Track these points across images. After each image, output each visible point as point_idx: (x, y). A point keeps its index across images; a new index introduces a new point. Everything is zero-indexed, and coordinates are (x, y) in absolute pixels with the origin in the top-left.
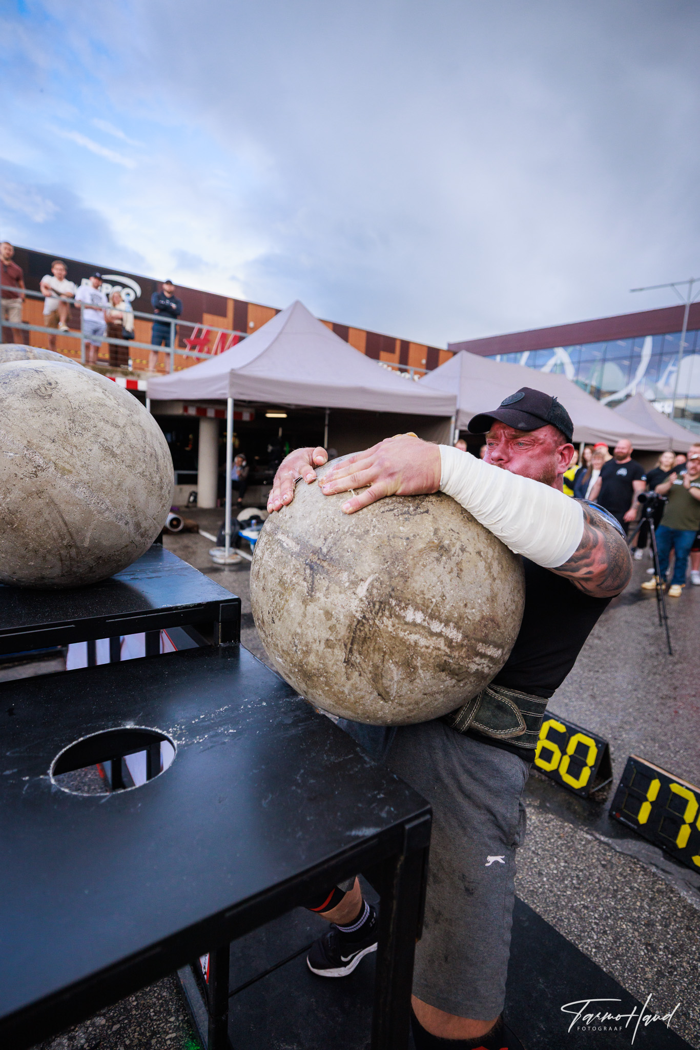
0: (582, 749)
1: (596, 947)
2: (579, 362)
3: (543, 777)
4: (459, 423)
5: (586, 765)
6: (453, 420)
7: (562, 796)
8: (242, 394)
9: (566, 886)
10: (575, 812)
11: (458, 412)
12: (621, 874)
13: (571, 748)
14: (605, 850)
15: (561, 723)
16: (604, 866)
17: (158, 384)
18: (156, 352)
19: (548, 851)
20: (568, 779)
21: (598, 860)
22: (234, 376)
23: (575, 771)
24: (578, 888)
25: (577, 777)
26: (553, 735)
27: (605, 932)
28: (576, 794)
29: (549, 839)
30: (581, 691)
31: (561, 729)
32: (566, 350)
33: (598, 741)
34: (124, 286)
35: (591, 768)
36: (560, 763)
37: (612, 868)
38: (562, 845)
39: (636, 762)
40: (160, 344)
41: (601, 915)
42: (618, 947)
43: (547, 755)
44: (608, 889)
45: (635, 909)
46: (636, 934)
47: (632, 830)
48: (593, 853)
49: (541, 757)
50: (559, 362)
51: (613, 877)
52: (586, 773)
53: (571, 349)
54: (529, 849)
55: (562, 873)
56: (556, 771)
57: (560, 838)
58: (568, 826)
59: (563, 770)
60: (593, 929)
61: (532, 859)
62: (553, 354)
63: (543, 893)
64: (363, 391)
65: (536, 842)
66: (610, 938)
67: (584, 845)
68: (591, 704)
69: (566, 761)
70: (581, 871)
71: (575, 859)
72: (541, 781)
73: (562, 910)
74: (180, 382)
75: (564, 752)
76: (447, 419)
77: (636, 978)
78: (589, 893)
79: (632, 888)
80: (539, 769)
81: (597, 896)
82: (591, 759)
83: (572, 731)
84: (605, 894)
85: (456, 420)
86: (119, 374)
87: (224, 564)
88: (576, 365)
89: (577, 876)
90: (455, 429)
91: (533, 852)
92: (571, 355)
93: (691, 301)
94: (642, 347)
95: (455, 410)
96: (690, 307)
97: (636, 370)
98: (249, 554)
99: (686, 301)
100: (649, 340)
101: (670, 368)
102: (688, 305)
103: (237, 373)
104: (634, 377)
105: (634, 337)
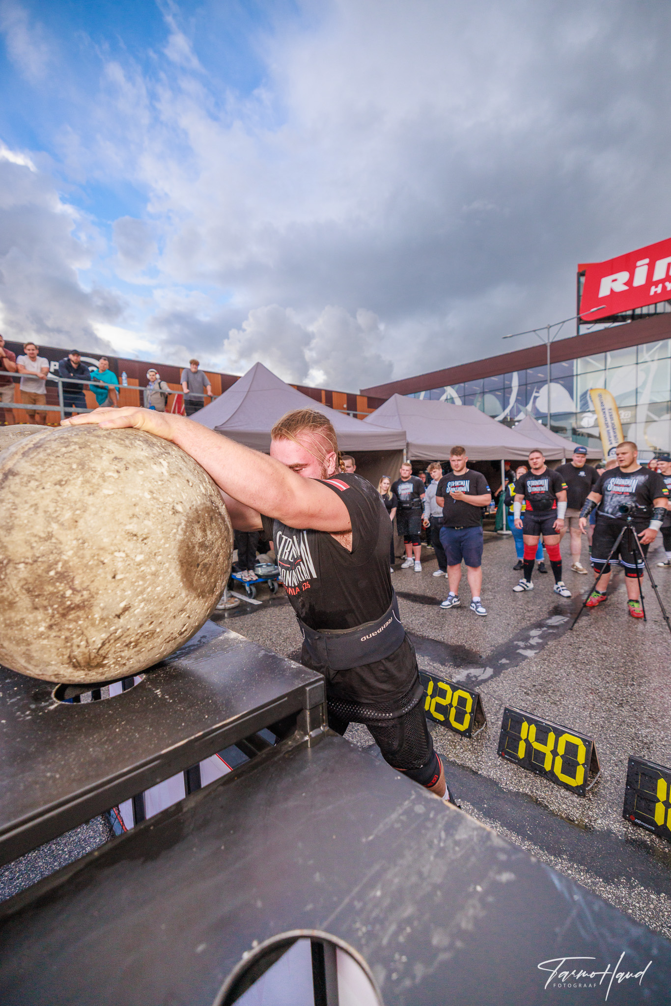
2: (464, 396)
4: (410, 454)
6: (405, 451)
11: (408, 445)
32: (453, 388)
50: (449, 398)
53: (457, 386)
62: (444, 392)
76: (401, 451)
85: (407, 452)
87: (225, 610)
88: (463, 398)
90: (407, 460)
92: (457, 392)
93: (551, 341)
94: (511, 380)
95: (405, 444)
96: (550, 346)
97: (509, 398)
98: (246, 596)
99: (546, 342)
100: (515, 375)
101: (534, 394)
102: (549, 345)
103: (221, 429)
104: (508, 404)
105: (504, 374)
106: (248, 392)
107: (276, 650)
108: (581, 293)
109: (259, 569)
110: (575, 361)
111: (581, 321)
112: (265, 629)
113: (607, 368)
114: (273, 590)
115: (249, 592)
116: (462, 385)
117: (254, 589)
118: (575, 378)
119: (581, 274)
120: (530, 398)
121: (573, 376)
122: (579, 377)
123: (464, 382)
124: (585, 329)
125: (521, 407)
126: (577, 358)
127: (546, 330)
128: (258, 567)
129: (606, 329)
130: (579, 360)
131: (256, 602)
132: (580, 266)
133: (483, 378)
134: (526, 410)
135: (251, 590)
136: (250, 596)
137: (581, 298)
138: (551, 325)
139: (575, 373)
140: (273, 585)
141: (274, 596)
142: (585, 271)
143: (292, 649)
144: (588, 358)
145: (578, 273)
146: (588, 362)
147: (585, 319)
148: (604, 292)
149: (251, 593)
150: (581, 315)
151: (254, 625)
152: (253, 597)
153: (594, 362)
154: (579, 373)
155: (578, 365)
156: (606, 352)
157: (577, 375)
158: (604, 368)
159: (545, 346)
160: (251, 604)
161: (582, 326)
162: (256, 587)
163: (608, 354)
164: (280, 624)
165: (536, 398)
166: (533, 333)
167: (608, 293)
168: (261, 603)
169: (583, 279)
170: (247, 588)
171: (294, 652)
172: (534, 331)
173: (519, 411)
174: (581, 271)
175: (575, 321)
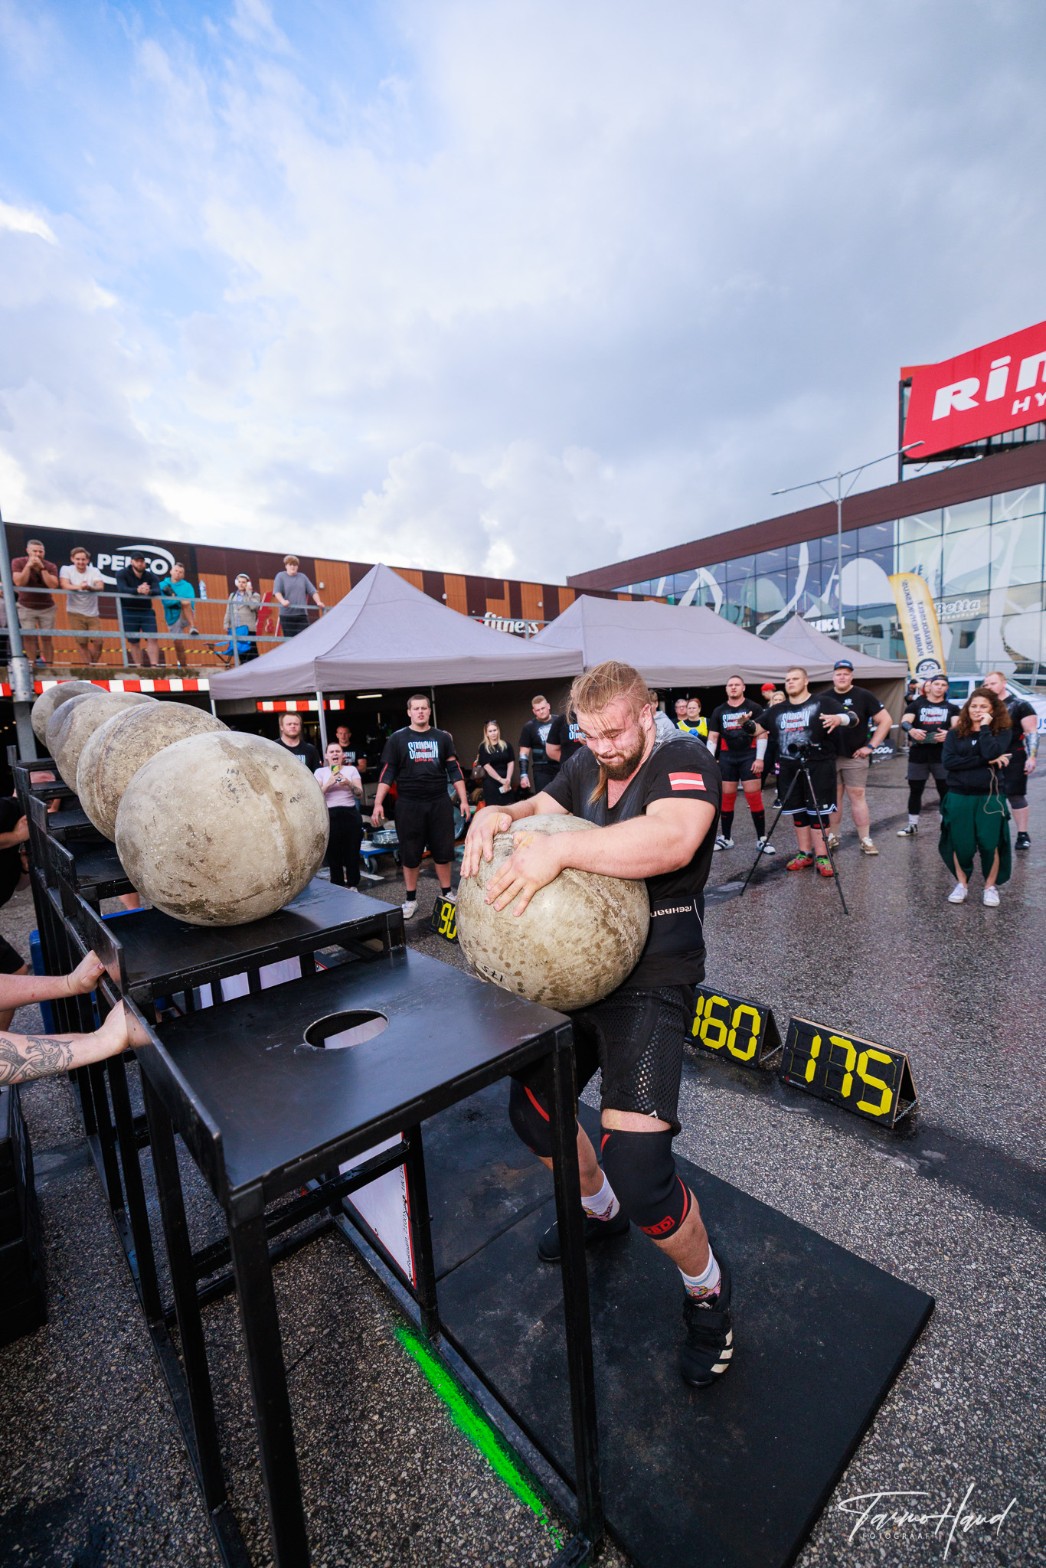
0: (747, 1019)
1: (767, 1194)
2: (727, 583)
3: (713, 1056)
5: (752, 1035)
7: (734, 1070)
8: (331, 685)
9: (738, 1149)
10: (745, 1083)
12: (790, 1131)
13: (736, 1023)
14: (775, 1112)
15: (724, 998)
16: (774, 1126)
17: (222, 682)
19: (720, 1122)
20: (738, 1053)
21: (769, 1121)
22: (319, 664)
23: (742, 1044)
24: (750, 1149)
25: (745, 1049)
26: (717, 1012)
27: (775, 1181)
28: (747, 1067)
29: (721, 1111)
30: (751, 966)
31: (724, 1003)
32: (709, 570)
33: (759, 1010)
34: (153, 556)
35: (756, 1037)
36: (727, 1038)
37: (782, 1126)
38: (734, 1114)
39: (797, 1022)
41: (771, 1168)
42: (787, 1191)
43: (713, 1033)
44: (778, 1146)
45: (803, 1157)
46: (804, 1177)
47: (802, 1090)
48: (763, 1117)
49: (708, 1036)
50: (702, 586)
51: (783, 1134)
52: (753, 1043)
53: (715, 567)
54: (701, 1123)
55: (733, 1139)
56: (725, 1047)
57: (731, 1108)
58: (739, 1097)
59: (731, 1046)
60: (764, 1180)
61: (705, 1131)
62: (695, 576)
63: (716, 1158)
64: (472, 661)
65: (708, 1116)
66: (780, 1184)
67: (755, 1111)
68: (762, 978)
69: (733, 1034)
70: (753, 1133)
71: (746, 1125)
72: (712, 1059)
73: (735, 1169)
74: (252, 677)
75: (729, 1027)
77: (803, 1212)
78: (759, 1151)
79: (800, 1141)
80: (708, 1049)
81: (768, 1152)
82: (756, 1029)
83: (734, 1004)
84: (775, 1149)
88: (724, 585)
89: (749, 1139)
91: (706, 1125)
92: (715, 576)
93: (843, 496)
94: (797, 556)
95: (582, 669)
96: (842, 505)
97: (795, 582)
99: (836, 498)
100: (804, 547)
101: (834, 577)
102: (840, 502)
103: (323, 660)
104: (793, 593)
105: (787, 546)
106: (364, 605)
108: (906, 415)
110: (896, 522)
111: (905, 459)
113: (945, 532)
116: (723, 565)
117: (374, 862)
118: (896, 549)
119: (904, 384)
120: (827, 583)
121: (893, 546)
122: (901, 547)
123: (725, 561)
124: (911, 472)
125: (813, 598)
126: (898, 518)
127: (836, 480)
129: (947, 469)
130: (902, 521)
131: (375, 878)
132: (904, 370)
133: (755, 554)
134: (821, 602)
135: (370, 863)
136: (370, 870)
137: (905, 421)
138: (843, 473)
139: (895, 543)
142: (911, 379)
144: (916, 518)
145: (900, 382)
146: (916, 524)
147: (910, 455)
148: (940, 411)
149: (372, 868)
150: (904, 448)
152: (373, 872)
153: (924, 524)
154: (901, 542)
155: (902, 528)
156: (943, 507)
157: (898, 545)
158: (940, 533)
159: (833, 504)
160: (370, 879)
161: (906, 467)
162: (376, 859)
163: (947, 510)
165: (835, 582)
166: (817, 485)
167: (946, 413)
168: (383, 878)
169: (908, 391)
170: (366, 861)
172: (818, 482)
173: (810, 604)
174: (905, 380)
175: (895, 460)
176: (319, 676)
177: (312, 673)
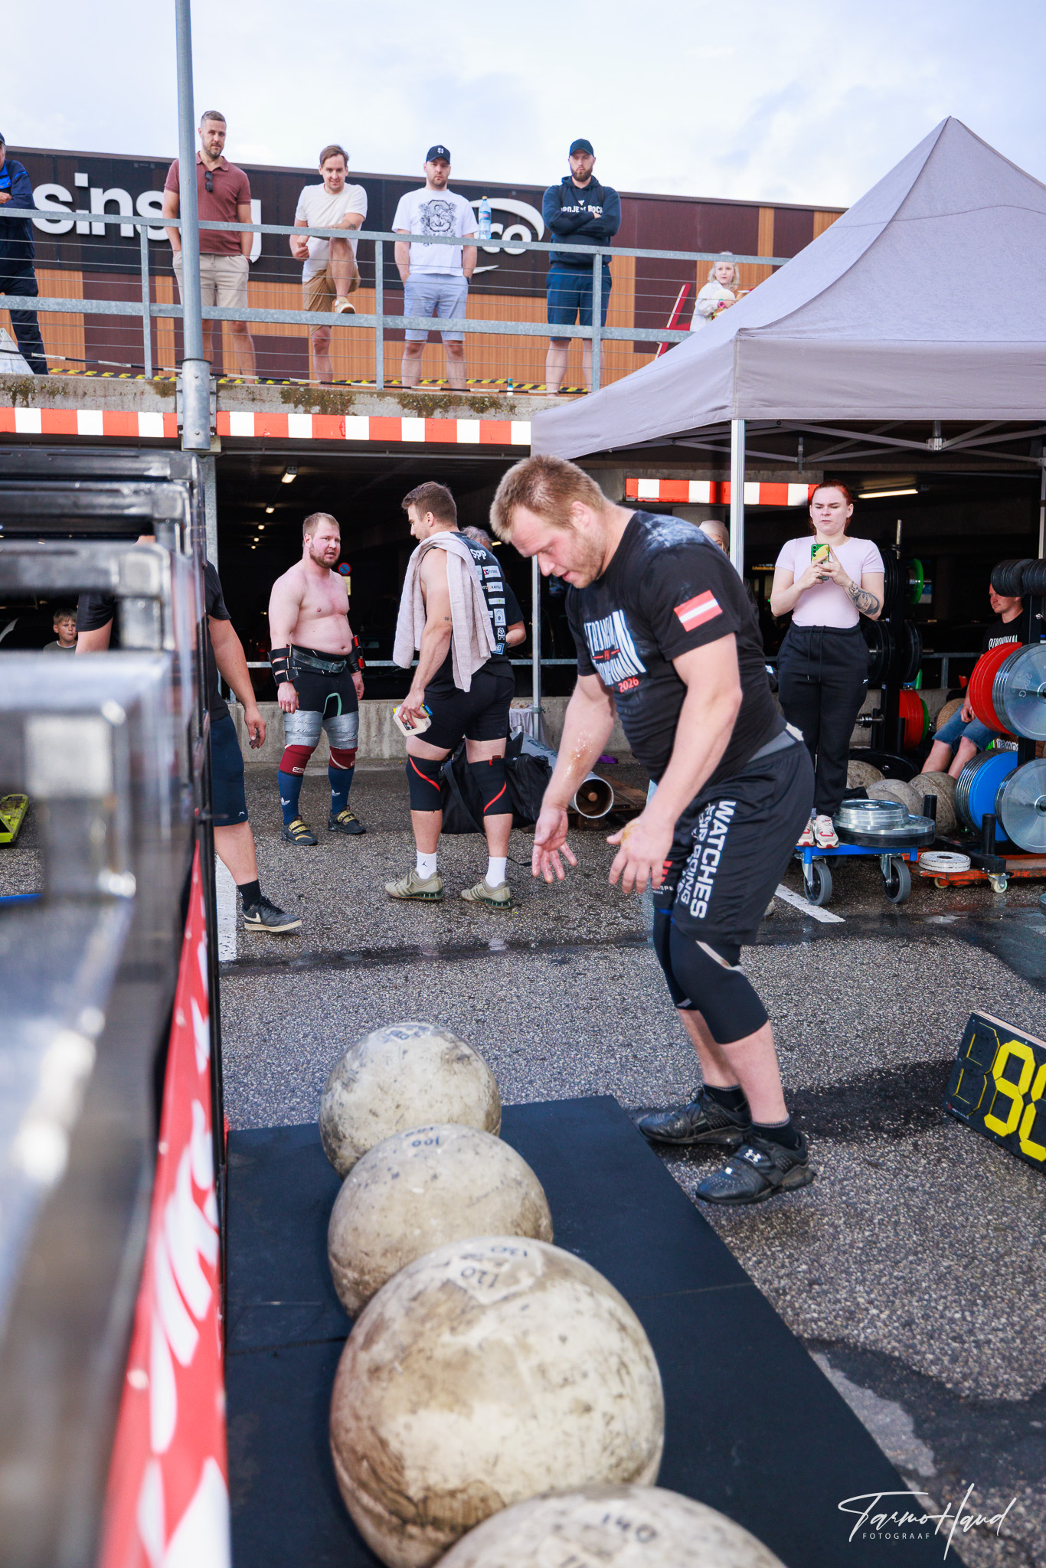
8: (771, 403)
17: (555, 422)
18: (561, 342)
22: (747, 349)
40: (568, 319)
86: (465, 409)
98: (802, 894)
103: (756, 338)
106: (891, 221)
107: (824, 1053)
109: (852, 812)
112: (816, 991)
114: (893, 889)
115: (810, 883)
117: (825, 876)
128: (849, 806)
131: (823, 916)
135: (816, 876)
136: (813, 894)
140: (895, 873)
141: (895, 909)
143: (876, 1063)
149: (817, 888)
151: (787, 976)
152: (820, 901)
160: (809, 918)
164: (872, 988)
168: (842, 920)
170: (807, 869)
171: (880, 1072)
176: (744, 377)
177: (727, 371)
